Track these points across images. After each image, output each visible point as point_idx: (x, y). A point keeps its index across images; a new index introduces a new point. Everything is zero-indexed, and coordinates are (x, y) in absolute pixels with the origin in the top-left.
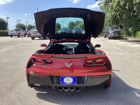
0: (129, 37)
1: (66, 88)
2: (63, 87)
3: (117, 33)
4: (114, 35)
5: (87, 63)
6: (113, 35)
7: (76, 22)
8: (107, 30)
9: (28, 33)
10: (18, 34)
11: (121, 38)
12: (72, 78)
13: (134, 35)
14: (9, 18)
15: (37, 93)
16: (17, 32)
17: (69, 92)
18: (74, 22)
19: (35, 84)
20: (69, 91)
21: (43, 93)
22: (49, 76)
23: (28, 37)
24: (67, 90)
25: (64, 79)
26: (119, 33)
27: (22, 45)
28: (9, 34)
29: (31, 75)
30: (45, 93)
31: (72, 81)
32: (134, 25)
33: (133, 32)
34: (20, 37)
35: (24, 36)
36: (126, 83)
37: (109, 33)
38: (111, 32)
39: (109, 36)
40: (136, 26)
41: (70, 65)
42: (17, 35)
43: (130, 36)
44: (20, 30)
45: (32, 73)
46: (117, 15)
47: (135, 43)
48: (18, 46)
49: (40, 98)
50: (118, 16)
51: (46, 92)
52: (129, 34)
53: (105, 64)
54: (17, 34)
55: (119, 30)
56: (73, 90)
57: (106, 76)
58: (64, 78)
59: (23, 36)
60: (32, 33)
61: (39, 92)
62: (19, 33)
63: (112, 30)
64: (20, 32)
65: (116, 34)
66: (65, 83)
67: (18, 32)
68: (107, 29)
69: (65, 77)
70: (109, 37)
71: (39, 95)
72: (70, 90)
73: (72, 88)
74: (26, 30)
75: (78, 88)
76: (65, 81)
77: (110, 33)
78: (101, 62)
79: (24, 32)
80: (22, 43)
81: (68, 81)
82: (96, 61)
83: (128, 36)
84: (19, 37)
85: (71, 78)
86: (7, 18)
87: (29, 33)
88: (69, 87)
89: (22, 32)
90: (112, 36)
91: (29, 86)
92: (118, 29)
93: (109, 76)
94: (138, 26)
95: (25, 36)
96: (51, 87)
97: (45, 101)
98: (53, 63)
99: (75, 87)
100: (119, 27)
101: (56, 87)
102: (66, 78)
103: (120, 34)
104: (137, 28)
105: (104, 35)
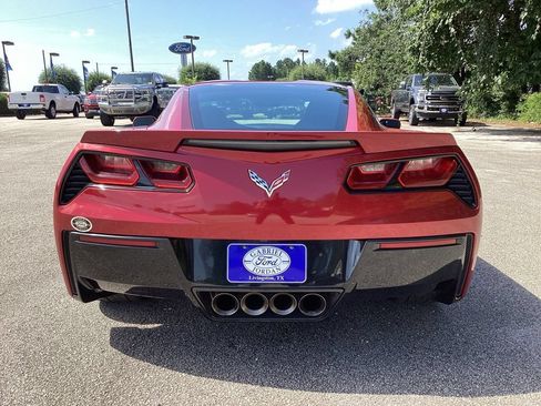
0: (490, 119)
1: (254, 302)
2: (240, 295)
3: (443, 100)
4: (433, 109)
5: (358, 175)
6: (428, 109)
7: (279, 64)
8: (404, 87)
9: (87, 101)
10: (47, 107)
11: (460, 119)
12: (286, 249)
13: (511, 110)
14: (12, 44)
15: (113, 330)
16: (42, 96)
17: (268, 320)
18: (273, 65)
19: (105, 286)
20: (269, 313)
21: (140, 326)
22: (171, 239)
23: (90, 116)
24: (261, 311)
25: (247, 257)
26: (449, 98)
27: (61, 145)
28: (10, 107)
29: (78, 237)
30: (150, 326)
31: (284, 267)
32: (515, 65)
33: (504, 99)
34: (54, 118)
35: (71, 115)
36: (520, 282)
37: (412, 102)
38: (420, 94)
39: (415, 112)
40: (523, 67)
41: (278, 184)
42: (44, 109)
43: (494, 115)
44: (55, 90)
45: (81, 226)
46: (448, 25)
47: (516, 137)
48: (44, 147)
49: (125, 352)
50: (453, 30)
51: (156, 325)
52: (491, 107)
53: (448, 183)
54: (41, 106)
55: (451, 88)
56: (291, 310)
57: (453, 241)
58: (246, 251)
59: (68, 112)
60: (104, 100)
61: (126, 325)
62: (53, 103)
63: (428, 88)
64: (57, 98)
65: (441, 103)
66: (252, 275)
67: (49, 97)
68: (403, 83)
69: (251, 248)
70: (415, 117)
71: (120, 340)
72: (274, 310)
73: (283, 302)
74: (83, 93)
75: (311, 303)
76: (250, 267)
77: (418, 99)
78: (429, 174)
79: (74, 98)
80: (59, 137)
81: (267, 264)
82: (403, 165)
83: (485, 113)
84: (50, 116)
85: (279, 251)
86: (3, 43)
87: (94, 100)
88: (269, 295)
89: (64, 99)
90: (425, 110)
91: (73, 293)
92: (450, 84)
93: (466, 238)
94: (531, 67)
95: (76, 116)
96: (180, 294)
97: (153, 367)
98: (188, 177)
99: (298, 295)
100: (453, 79)
101: (205, 296)
102: (255, 251)
103: (455, 104)
104: (528, 75)
105: (393, 111)
